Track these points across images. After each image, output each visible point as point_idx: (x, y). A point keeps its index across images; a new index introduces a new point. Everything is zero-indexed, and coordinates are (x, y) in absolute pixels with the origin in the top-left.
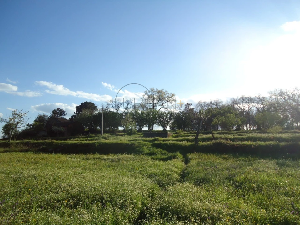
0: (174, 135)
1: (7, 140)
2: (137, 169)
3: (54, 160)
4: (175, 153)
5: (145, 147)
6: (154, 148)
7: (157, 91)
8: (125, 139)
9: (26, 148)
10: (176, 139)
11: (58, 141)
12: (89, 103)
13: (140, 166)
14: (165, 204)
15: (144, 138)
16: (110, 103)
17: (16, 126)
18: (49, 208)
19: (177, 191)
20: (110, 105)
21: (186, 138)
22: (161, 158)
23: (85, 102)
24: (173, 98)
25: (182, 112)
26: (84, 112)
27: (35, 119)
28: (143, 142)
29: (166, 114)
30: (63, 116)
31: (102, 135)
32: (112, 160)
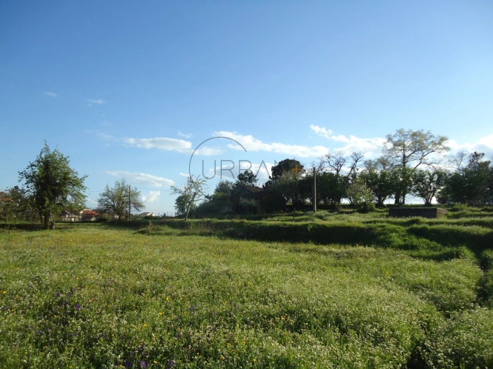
0: (450, 213)
1: (183, 218)
2: (387, 273)
3: (248, 249)
4: (457, 248)
5: (394, 234)
6: (413, 237)
7: (411, 133)
8: (356, 220)
9: (208, 231)
10: (455, 220)
11: (249, 221)
12: (291, 160)
13: (392, 269)
14: (464, 347)
15: (391, 219)
16: (326, 159)
17: (193, 198)
18: (259, 325)
19: (483, 324)
20: (325, 163)
21: (478, 219)
22: (429, 255)
23: (285, 160)
24: (443, 144)
25: (465, 170)
26: (283, 176)
27: (216, 188)
28: (389, 225)
29: (429, 174)
30: (253, 183)
31: (314, 212)
32: (337, 254)
